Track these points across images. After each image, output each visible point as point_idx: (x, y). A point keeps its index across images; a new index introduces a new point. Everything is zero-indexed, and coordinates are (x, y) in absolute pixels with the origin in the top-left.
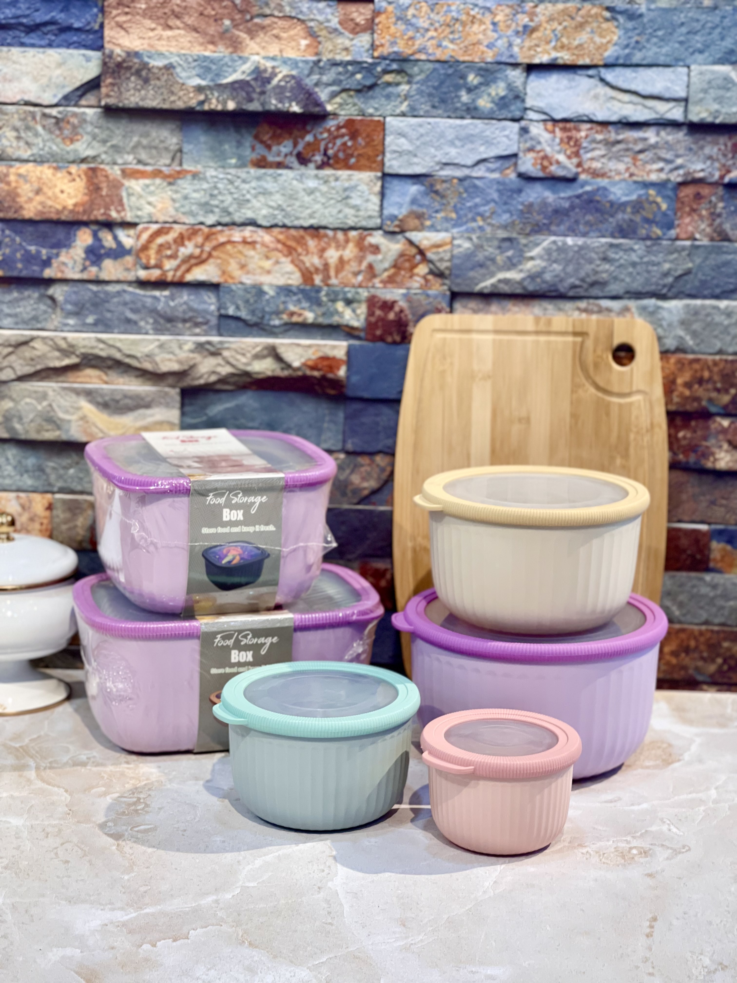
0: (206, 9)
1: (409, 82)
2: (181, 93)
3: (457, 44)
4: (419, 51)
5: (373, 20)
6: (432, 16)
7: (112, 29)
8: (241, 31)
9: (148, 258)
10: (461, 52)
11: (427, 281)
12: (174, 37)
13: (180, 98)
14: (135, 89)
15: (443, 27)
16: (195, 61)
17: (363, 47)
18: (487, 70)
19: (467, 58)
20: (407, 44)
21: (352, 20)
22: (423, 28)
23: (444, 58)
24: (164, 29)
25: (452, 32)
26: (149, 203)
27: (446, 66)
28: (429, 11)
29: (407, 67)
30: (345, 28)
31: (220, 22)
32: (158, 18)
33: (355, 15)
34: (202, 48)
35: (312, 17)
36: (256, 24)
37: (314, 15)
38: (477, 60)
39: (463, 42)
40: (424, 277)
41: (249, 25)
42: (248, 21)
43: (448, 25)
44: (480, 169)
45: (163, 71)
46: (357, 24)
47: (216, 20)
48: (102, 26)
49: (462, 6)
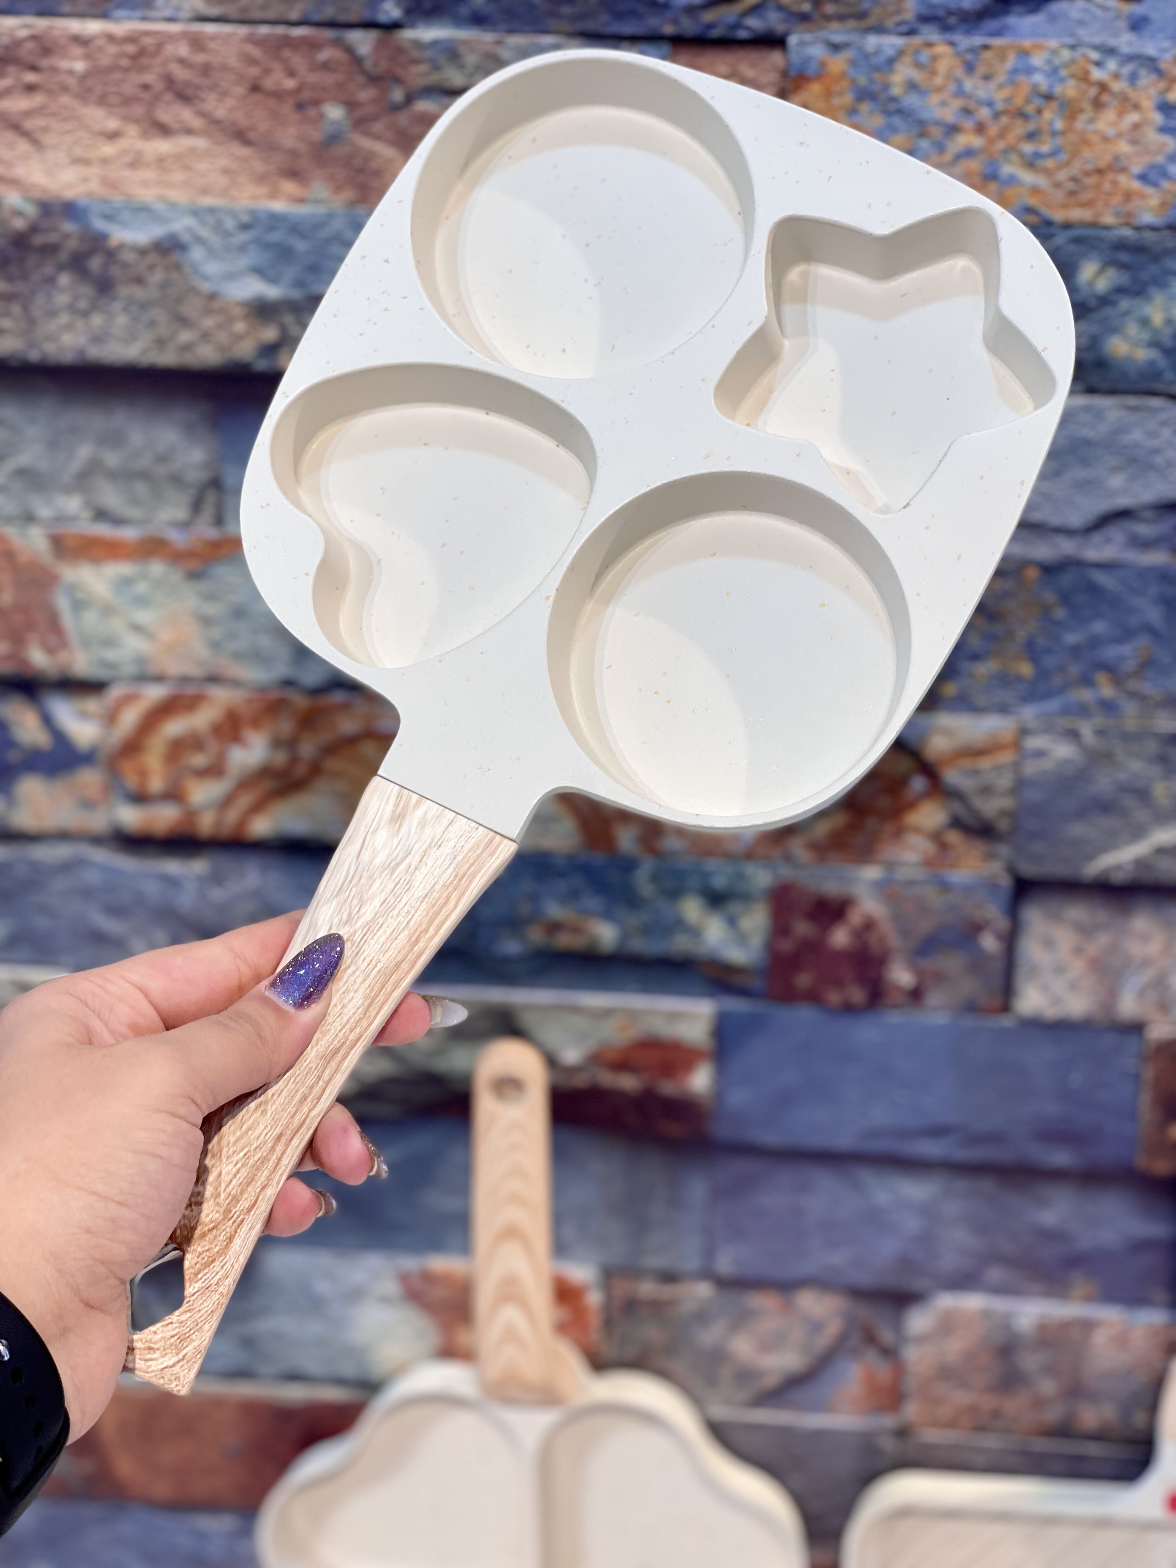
0: (267, 71)
2: (209, 323)
3: (1047, 172)
6: (969, 84)
8: (378, 137)
9: (143, 774)
10: (1059, 196)
11: (943, 846)
12: (178, 157)
13: (205, 336)
14: (72, 308)
15: (1004, 120)
16: (245, 227)
18: (1138, 249)
19: (1077, 214)
22: (938, 123)
24: (145, 135)
25: (1031, 136)
26: (138, 629)
28: (959, 72)
31: (312, 112)
32: (127, 101)
34: (263, 190)
38: (1108, 219)
39: (1067, 164)
40: (937, 837)
41: (402, 119)
42: (396, 108)
43: (1021, 115)
44: (1108, 540)
45: (153, 258)
47: (300, 107)
49: (1066, 54)
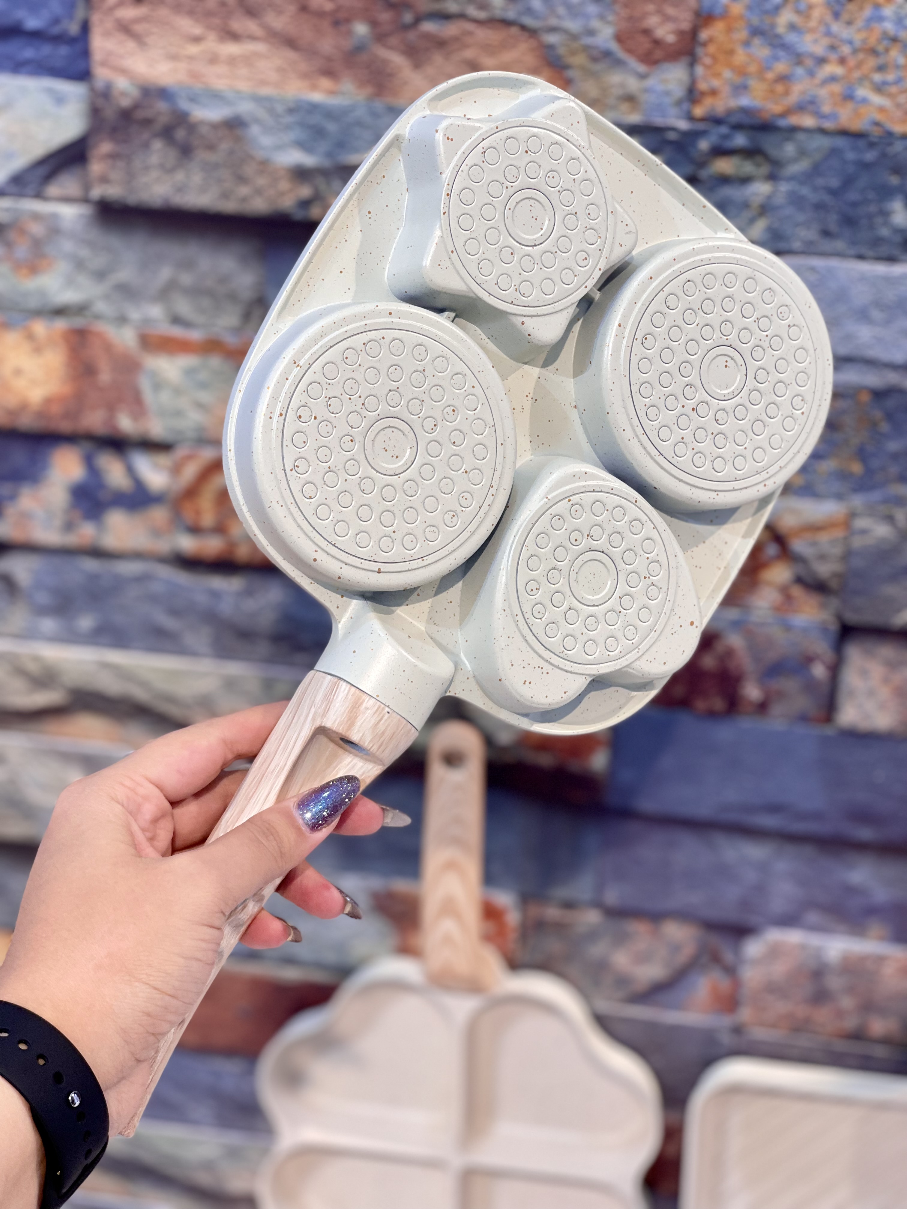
1: (772, 177)
2: (261, 181)
3: (890, 96)
4: (801, 108)
5: (694, 33)
6: (836, 27)
7: (107, 34)
8: (391, 48)
9: (198, 513)
10: (899, 114)
12: (244, 58)
13: (259, 192)
14: (162, 166)
15: (861, 56)
16: (291, 111)
17: (667, 93)
20: (772, 91)
21: (647, 32)
22: (812, 56)
23: (857, 125)
24: (221, 40)
25: (881, 68)
26: (199, 405)
27: (861, 143)
28: (829, 18)
29: (768, 143)
30: (630, 51)
31: (344, 28)
32: (209, 14)
33: (653, 21)
34: (305, 84)
35: (553, 22)
36: (428, 37)
37: (559, 17)
41: (411, 36)
42: (406, 28)
43: (873, 52)
45: (222, 132)
46: (657, 43)
47: (336, 23)
48: (85, 28)
